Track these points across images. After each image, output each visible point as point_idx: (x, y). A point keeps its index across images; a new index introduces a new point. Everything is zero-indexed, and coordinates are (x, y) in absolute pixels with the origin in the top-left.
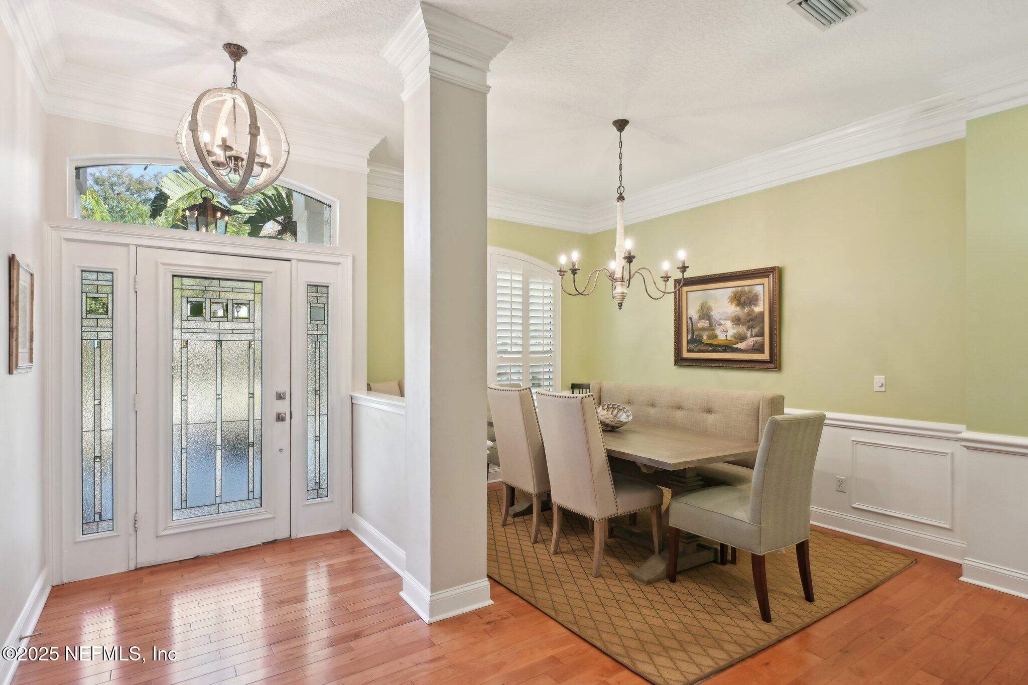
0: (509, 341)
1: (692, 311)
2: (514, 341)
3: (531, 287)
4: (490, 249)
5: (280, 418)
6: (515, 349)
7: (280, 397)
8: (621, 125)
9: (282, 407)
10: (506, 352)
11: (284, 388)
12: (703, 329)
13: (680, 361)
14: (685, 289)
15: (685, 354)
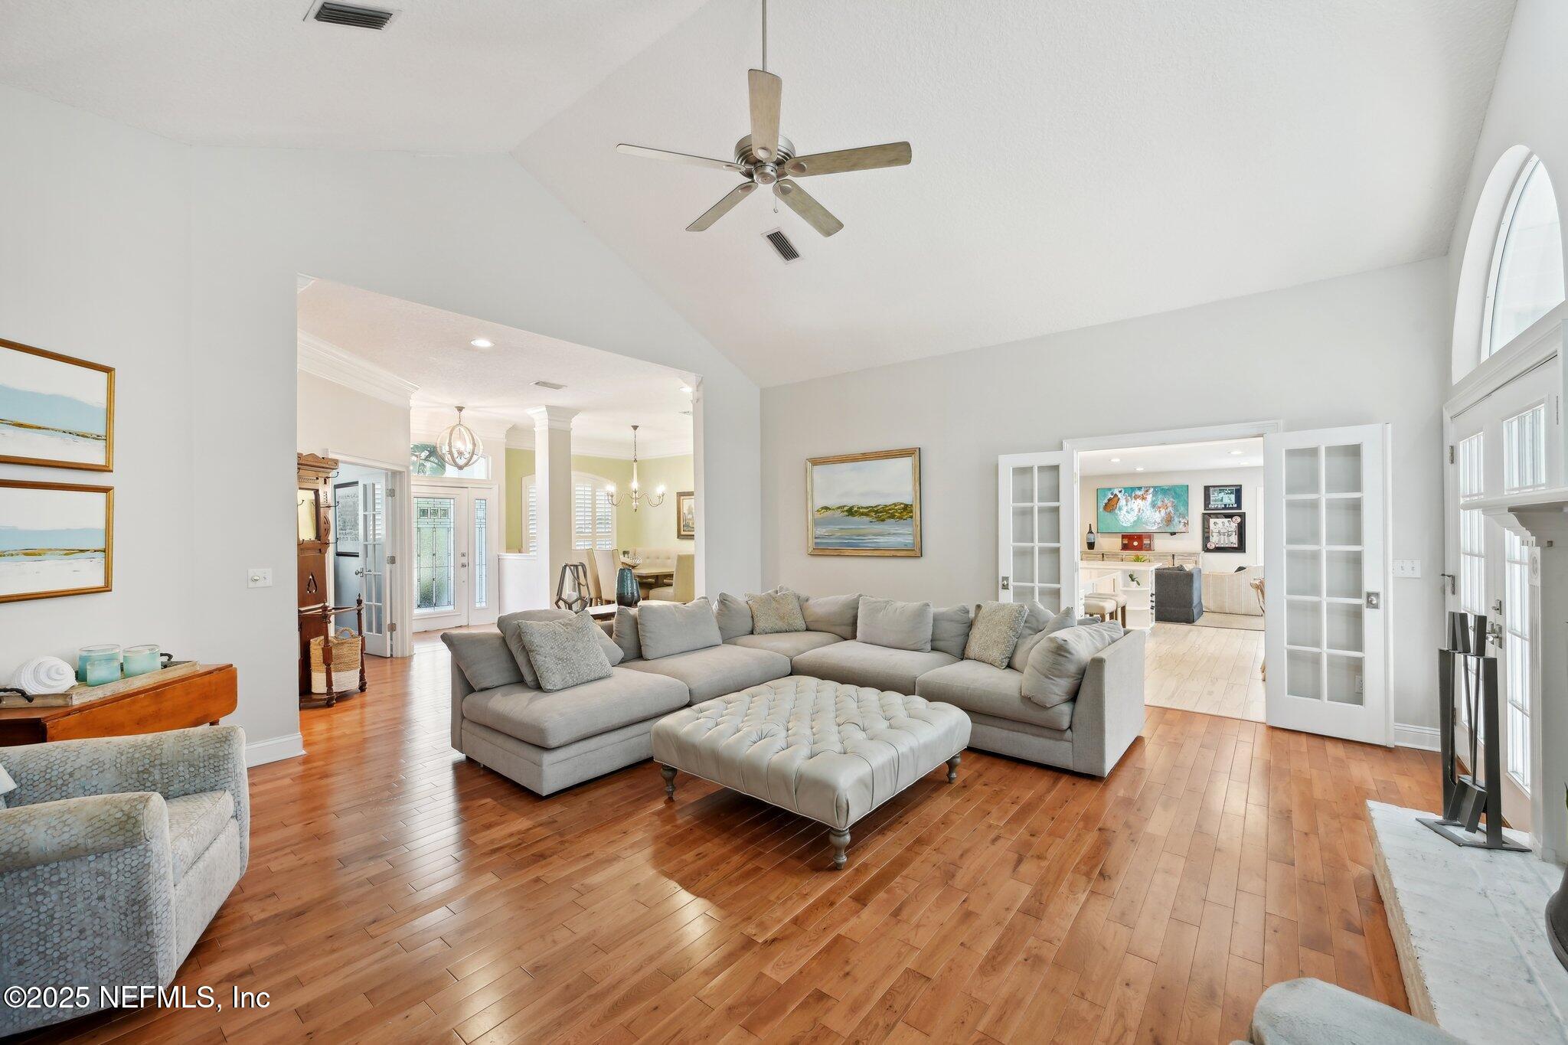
0: (583, 526)
1: (685, 510)
2: (587, 526)
3: (597, 498)
4: (573, 473)
5: (463, 566)
6: (587, 531)
7: (463, 555)
8: (635, 428)
9: (464, 560)
10: (582, 532)
11: (465, 551)
12: (690, 519)
13: (680, 536)
14: (682, 498)
15: (683, 533)
